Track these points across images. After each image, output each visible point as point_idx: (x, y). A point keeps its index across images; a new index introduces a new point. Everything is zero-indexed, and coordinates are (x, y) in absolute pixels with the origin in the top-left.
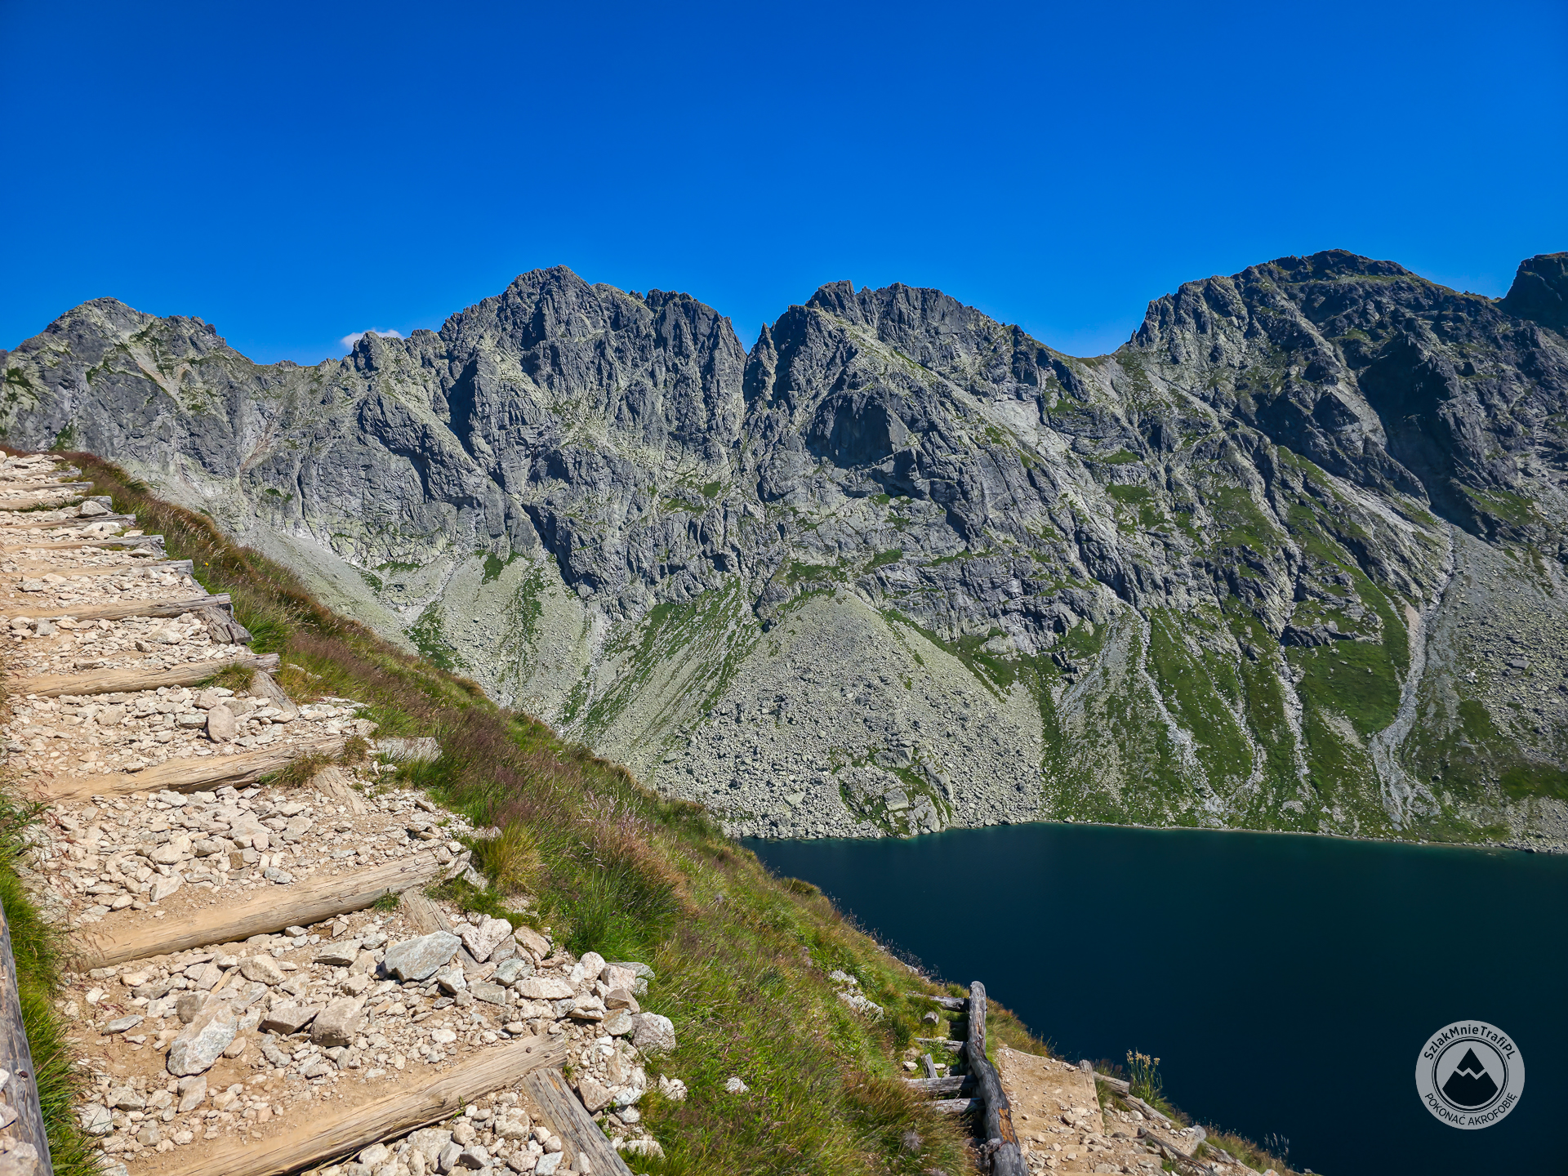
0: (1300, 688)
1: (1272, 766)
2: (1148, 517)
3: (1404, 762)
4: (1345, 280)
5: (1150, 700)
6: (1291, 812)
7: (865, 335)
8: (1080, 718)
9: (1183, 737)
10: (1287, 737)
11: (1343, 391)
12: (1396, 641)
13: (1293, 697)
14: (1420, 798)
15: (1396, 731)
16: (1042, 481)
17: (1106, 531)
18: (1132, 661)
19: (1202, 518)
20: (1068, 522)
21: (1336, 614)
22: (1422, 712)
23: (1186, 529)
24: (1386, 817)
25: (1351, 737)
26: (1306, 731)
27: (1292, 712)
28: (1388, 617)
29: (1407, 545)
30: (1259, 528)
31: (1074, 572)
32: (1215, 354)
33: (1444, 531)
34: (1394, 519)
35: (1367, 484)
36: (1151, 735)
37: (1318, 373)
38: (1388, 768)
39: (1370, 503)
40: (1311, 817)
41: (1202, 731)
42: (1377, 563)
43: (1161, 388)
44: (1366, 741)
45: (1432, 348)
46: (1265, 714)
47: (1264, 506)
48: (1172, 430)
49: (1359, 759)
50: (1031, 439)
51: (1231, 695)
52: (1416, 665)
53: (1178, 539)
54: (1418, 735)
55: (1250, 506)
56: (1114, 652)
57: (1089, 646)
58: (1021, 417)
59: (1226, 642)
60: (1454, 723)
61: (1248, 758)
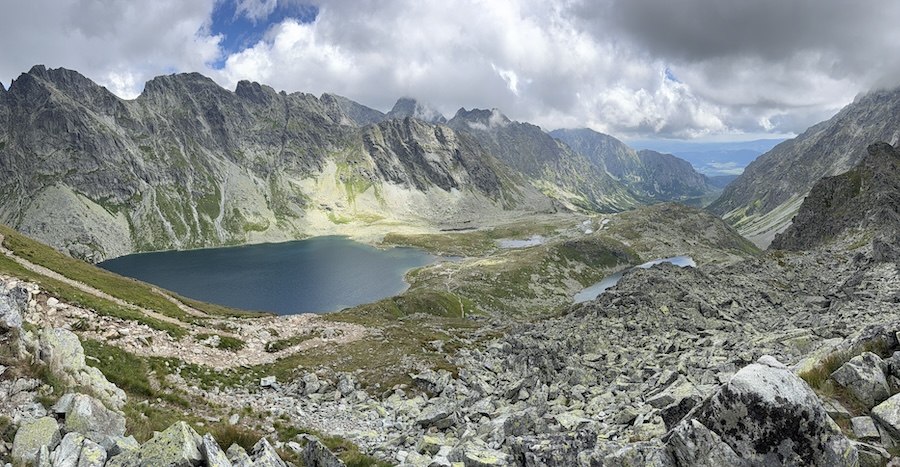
0: (197, 208)
1: (192, 231)
2: (152, 157)
3: (222, 226)
4: (200, 82)
5: (158, 214)
8: (139, 221)
9: (168, 224)
10: (195, 222)
11: (201, 118)
12: (218, 192)
13: (195, 211)
16: (119, 144)
17: (140, 161)
18: (152, 203)
19: (167, 157)
20: (129, 159)
21: (203, 186)
22: (225, 212)
23: (164, 162)
24: (220, 241)
25: (210, 221)
26: (199, 220)
27: (196, 215)
28: (216, 187)
29: (218, 166)
30: (183, 161)
31: (133, 175)
32: (166, 102)
34: (215, 158)
35: (208, 147)
36: (160, 225)
37: (195, 113)
39: (209, 153)
40: (202, 244)
41: (173, 222)
42: (212, 171)
43: (152, 113)
44: (213, 221)
45: (221, 107)
46: (189, 216)
47: (184, 154)
48: (156, 127)
49: (212, 227)
50: (114, 129)
51: (180, 212)
52: (223, 200)
53: (161, 164)
54: (225, 218)
55: (180, 154)
56: (146, 200)
57: (140, 198)
58: (109, 122)
59: (176, 195)
60: (232, 214)
61: (185, 230)
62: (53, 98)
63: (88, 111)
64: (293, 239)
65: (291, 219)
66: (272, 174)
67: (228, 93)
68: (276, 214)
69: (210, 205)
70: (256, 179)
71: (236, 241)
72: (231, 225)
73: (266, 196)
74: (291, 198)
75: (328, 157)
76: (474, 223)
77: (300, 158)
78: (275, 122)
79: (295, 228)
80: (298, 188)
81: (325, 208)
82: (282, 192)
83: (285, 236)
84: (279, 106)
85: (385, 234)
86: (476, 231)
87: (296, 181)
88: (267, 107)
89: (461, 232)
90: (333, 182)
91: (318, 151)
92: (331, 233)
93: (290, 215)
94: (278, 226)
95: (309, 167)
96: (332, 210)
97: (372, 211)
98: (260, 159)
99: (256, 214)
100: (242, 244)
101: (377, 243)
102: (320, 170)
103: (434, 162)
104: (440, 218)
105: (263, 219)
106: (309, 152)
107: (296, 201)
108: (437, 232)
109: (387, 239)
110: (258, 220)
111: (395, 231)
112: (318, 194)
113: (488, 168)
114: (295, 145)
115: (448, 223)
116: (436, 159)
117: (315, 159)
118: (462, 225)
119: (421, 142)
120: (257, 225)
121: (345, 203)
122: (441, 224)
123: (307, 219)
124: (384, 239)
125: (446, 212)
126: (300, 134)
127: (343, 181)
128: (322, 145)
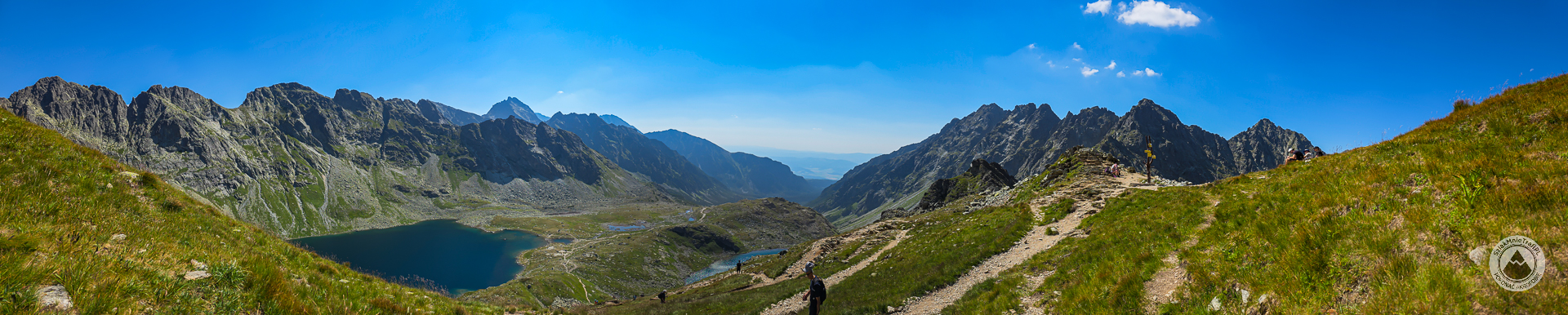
0: (300, 198)
1: (297, 220)
2: (255, 154)
3: (327, 214)
4: (299, 91)
5: (264, 206)
6: (303, 231)
7: (167, 101)
8: (245, 213)
9: (274, 215)
10: (299, 211)
11: (301, 120)
12: (321, 184)
13: (299, 200)
14: (332, 222)
15: (324, 206)
16: (225, 145)
17: (245, 158)
18: (257, 195)
19: (270, 154)
20: (233, 157)
21: (306, 178)
22: (329, 201)
23: (267, 157)
24: (326, 229)
25: (315, 209)
26: (304, 209)
27: (299, 205)
28: (318, 178)
29: (320, 160)
30: (285, 157)
31: (237, 171)
32: (267, 109)
33: (328, 156)
34: (317, 153)
35: (309, 144)
36: (265, 216)
37: (295, 115)
38: (324, 216)
39: (311, 149)
41: (278, 213)
42: (314, 164)
43: (253, 118)
44: (318, 210)
45: (321, 110)
46: (293, 207)
47: (285, 150)
48: (258, 130)
49: (317, 215)
50: (219, 132)
51: (284, 202)
52: (326, 189)
53: (264, 160)
54: (329, 207)
55: (282, 150)
56: (252, 193)
57: (244, 193)
58: (216, 126)
59: (281, 187)
60: (336, 203)
61: (290, 218)
62: (168, 110)
63: (198, 119)
64: (400, 224)
65: (396, 204)
66: (375, 164)
67: (328, 100)
68: (380, 201)
69: (315, 196)
70: (358, 169)
71: (342, 228)
72: (334, 213)
73: (369, 185)
74: (395, 187)
75: (430, 150)
76: (577, 207)
77: (402, 151)
78: (375, 122)
79: (400, 214)
80: (401, 177)
81: (430, 195)
82: (385, 181)
83: (391, 222)
84: (378, 109)
85: (491, 218)
86: (580, 214)
87: (399, 171)
88: (367, 110)
89: (566, 216)
90: (436, 171)
91: (420, 145)
92: (438, 217)
93: (395, 201)
94: (384, 212)
95: (411, 158)
96: (436, 196)
97: (477, 197)
98: (361, 152)
99: (360, 202)
100: (349, 231)
101: (485, 226)
102: (422, 161)
103: (537, 154)
104: (543, 203)
105: (368, 206)
106: (411, 146)
107: (400, 188)
108: (542, 216)
109: (494, 222)
110: (363, 208)
111: (500, 214)
112: (422, 182)
113: (590, 160)
114: (397, 140)
115: (553, 208)
116: (539, 152)
117: (417, 151)
118: (566, 209)
119: (524, 137)
120: (361, 212)
121: (449, 190)
122: (546, 208)
123: (412, 205)
124: (492, 222)
125: (550, 197)
126: (401, 132)
127: (446, 170)
128: (422, 140)
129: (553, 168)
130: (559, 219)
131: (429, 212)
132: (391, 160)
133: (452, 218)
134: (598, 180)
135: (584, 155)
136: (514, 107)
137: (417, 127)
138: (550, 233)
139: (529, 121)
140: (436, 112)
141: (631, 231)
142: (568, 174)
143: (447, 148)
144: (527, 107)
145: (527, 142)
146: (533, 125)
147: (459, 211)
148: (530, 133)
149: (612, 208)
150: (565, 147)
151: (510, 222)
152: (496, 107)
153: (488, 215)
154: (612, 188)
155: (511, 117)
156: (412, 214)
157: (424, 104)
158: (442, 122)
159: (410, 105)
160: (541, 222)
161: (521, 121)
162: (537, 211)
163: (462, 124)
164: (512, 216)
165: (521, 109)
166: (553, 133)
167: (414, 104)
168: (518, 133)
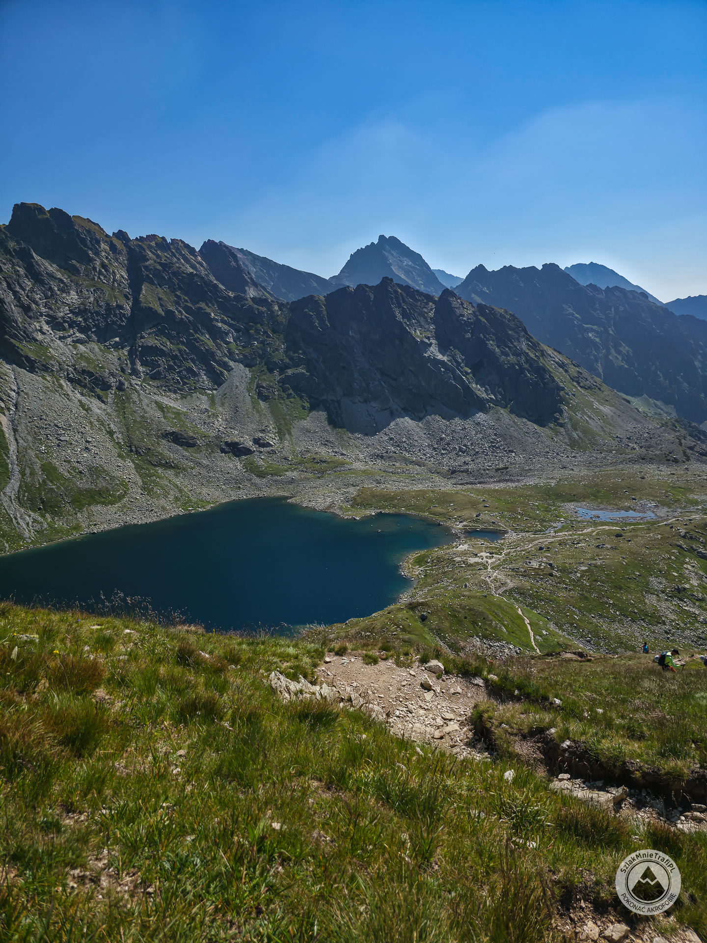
3: (21, 504)
14: (35, 520)
15: (12, 487)
24: (19, 536)
33: (9, 370)
38: (14, 509)
52: (12, 447)
54: (24, 487)
60: (41, 476)
71: (59, 530)
72: (37, 501)
74: (166, 435)
75: (231, 355)
76: (513, 470)
77: (175, 358)
78: (113, 289)
79: (181, 491)
80: (178, 414)
81: (236, 450)
82: (144, 423)
83: (164, 508)
84: (117, 260)
85: (353, 491)
86: (520, 485)
87: (171, 401)
88: (91, 260)
89: (492, 486)
90: (247, 400)
91: (211, 343)
92: (254, 494)
93: (168, 466)
94: (147, 489)
95: (195, 374)
96: (247, 451)
97: (324, 452)
98: (87, 359)
99: (96, 471)
100: (76, 535)
101: (341, 508)
102: (217, 380)
103: (436, 362)
104: (449, 462)
105: (113, 478)
106: (192, 345)
107: (177, 439)
108: (447, 486)
109: (359, 500)
110: (102, 484)
111: (370, 485)
112: (220, 423)
113: (541, 371)
114: (161, 333)
115: (466, 471)
116: (440, 357)
117: (206, 358)
118: (492, 473)
119: (411, 325)
120: (100, 493)
121: (272, 438)
122: (454, 472)
123: (204, 472)
124: (354, 499)
125: (461, 450)
126: (169, 313)
127: (265, 399)
128: (216, 334)
129: (468, 390)
130: (478, 492)
131: (237, 483)
132: (154, 377)
133: (281, 493)
134: (557, 415)
135: (529, 360)
136: (392, 258)
137: (202, 305)
138: (461, 519)
139: (422, 289)
140: (239, 270)
141: (624, 523)
142: (497, 403)
143: (264, 351)
144: (417, 258)
145: (418, 334)
146: (429, 298)
147: (292, 481)
148: (422, 314)
149: (584, 472)
150: (491, 344)
151: (389, 499)
152: (359, 259)
153: (347, 485)
154: (586, 432)
155: (386, 281)
156: (205, 491)
157: (212, 249)
158: (252, 293)
159: (185, 252)
160: (444, 499)
161: (407, 289)
162: (436, 478)
163: (293, 297)
164: (392, 487)
165: (407, 262)
166: (467, 312)
167: (192, 250)
168: (399, 317)
